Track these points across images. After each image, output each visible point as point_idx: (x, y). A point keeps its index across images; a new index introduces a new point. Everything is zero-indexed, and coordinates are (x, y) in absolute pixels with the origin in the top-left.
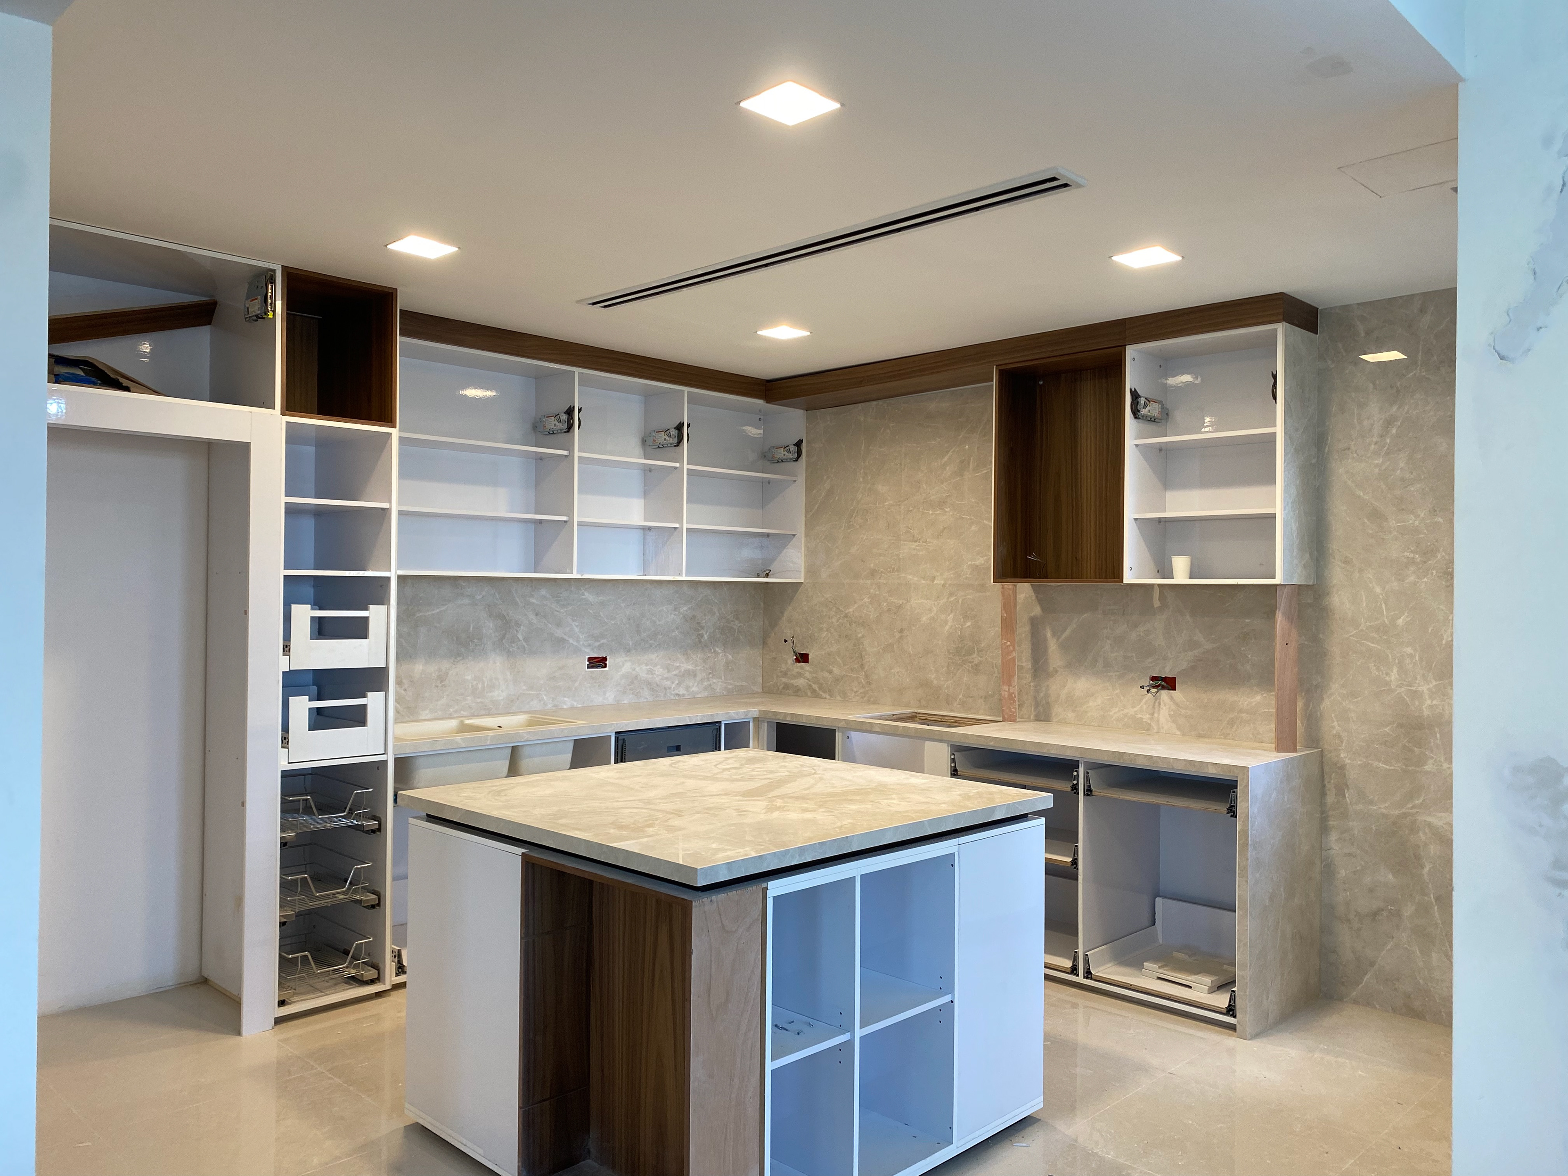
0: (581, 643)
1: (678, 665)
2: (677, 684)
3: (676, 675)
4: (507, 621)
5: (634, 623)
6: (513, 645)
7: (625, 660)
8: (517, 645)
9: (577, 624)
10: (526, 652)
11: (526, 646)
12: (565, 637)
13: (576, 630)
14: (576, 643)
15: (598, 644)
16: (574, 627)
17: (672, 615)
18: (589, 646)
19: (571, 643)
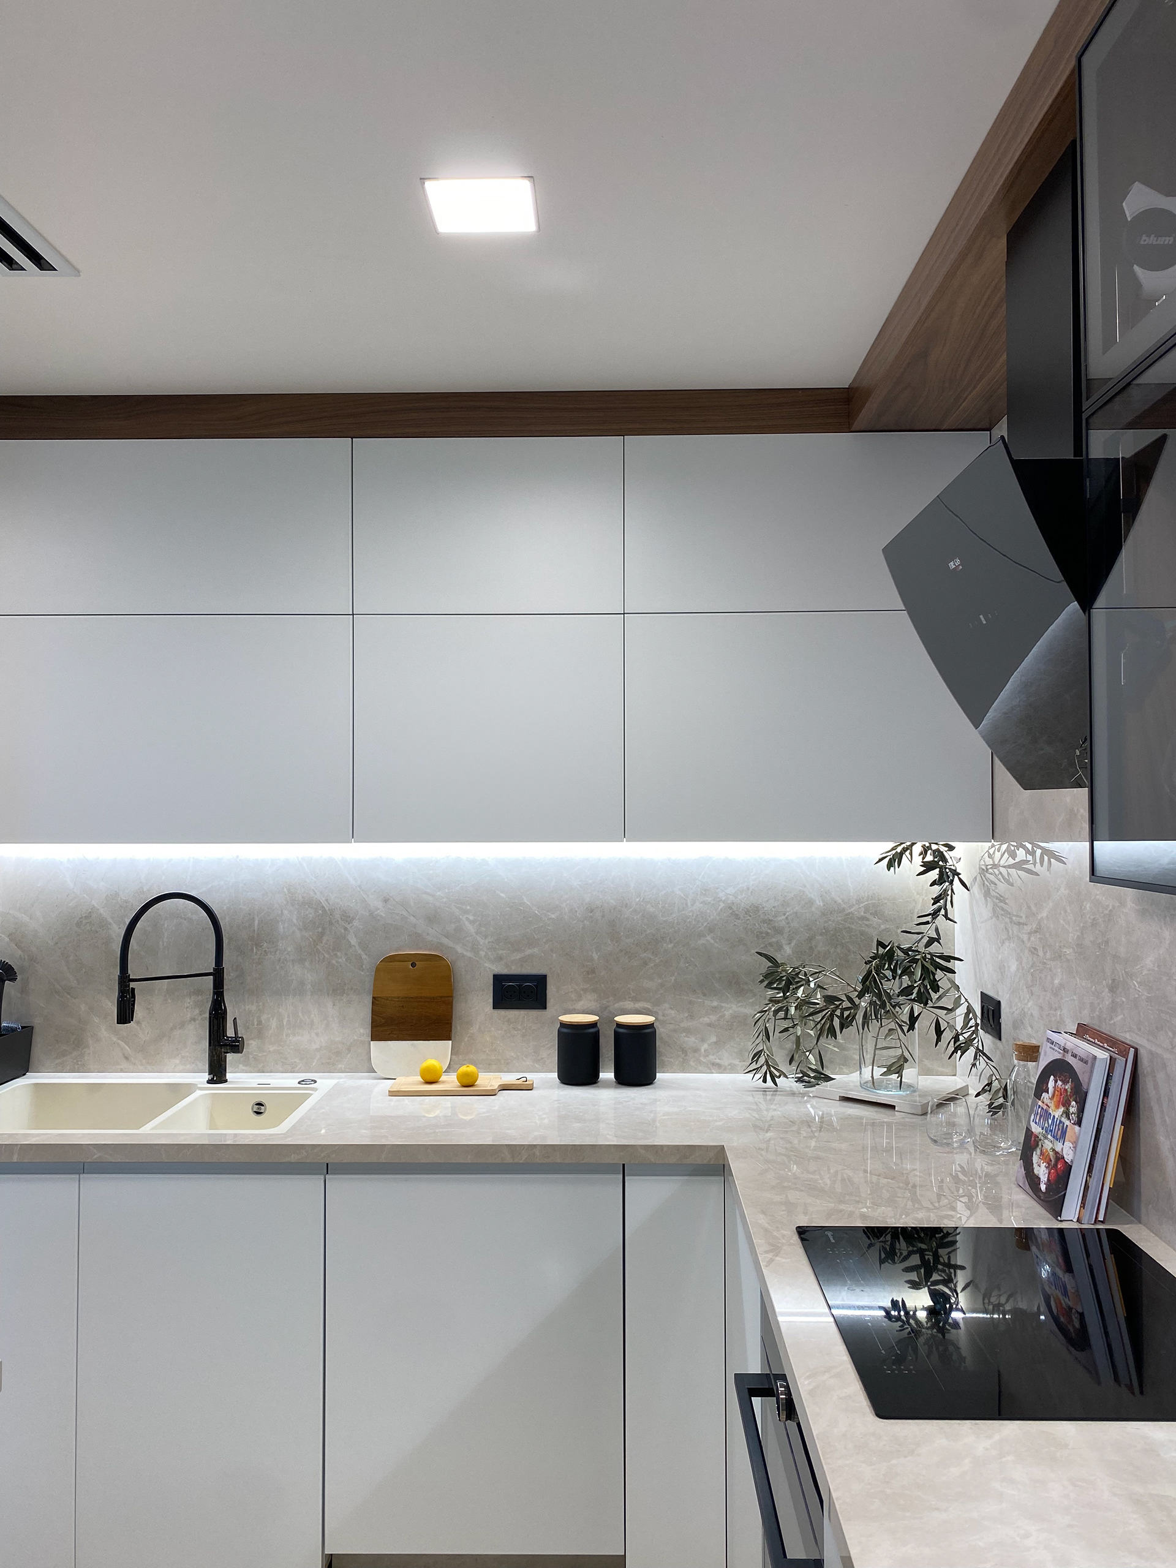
0: (482, 953)
4: (324, 910)
5: (603, 916)
6: (339, 954)
7: (583, 990)
8: (346, 954)
9: (471, 918)
10: (364, 966)
11: (364, 956)
12: (445, 941)
13: (471, 929)
14: (468, 954)
15: (519, 956)
16: (466, 923)
17: (697, 903)
18: (500, 958)
19: (459, 952)
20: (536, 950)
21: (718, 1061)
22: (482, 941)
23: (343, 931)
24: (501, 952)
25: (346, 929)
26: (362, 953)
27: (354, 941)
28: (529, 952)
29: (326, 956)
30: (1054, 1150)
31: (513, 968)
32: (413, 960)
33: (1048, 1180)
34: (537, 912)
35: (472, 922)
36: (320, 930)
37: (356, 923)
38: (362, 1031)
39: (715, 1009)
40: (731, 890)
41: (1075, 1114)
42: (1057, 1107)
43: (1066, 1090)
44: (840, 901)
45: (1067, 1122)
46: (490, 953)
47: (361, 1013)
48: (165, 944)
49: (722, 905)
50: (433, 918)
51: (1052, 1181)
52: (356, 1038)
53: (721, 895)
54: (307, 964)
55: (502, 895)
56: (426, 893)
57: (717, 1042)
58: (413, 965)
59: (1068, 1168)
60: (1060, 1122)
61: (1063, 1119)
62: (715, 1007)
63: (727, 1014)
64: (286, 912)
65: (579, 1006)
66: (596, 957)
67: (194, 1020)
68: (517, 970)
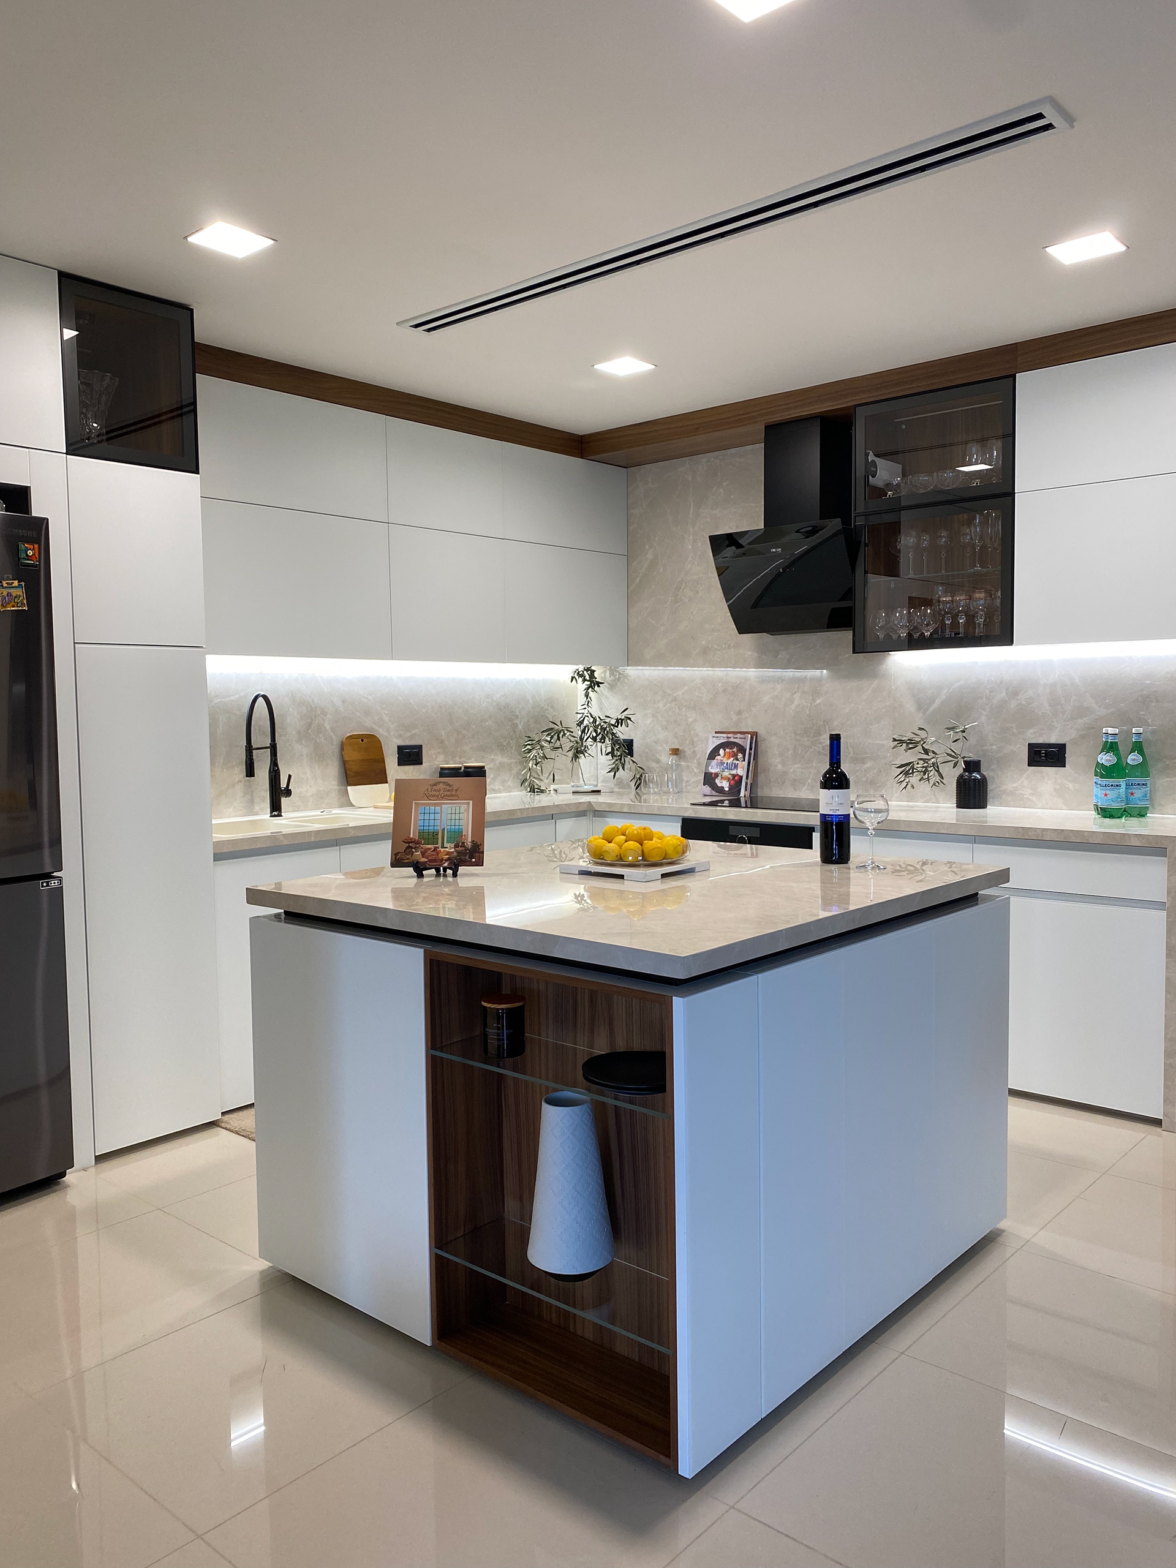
4: (312, 708)
5: (446, 711)
6: (320, 735)
8: (324, 736)
9: (386, 712)
10: (334, 743)
11: (334, 737)
12: (375, 727)
13: (386, 719)
14: (386, 734)
15: (409, 734)
16: (384, 715)
17: (485, 703)
18: (400, 736)
19: (381, 733)
20: (416, 731)
22: (392, 726)
24: (401, 732)
26: (332, 734)
28: (413, 732)
29: (314, 737)
30: (731, 774)
31: (407, 741)
32: (362, 737)
34: (416, 708)
35: (387, 714)
36: (310, 720)
37: (328, 716)
38: (334, 783)
39: (493, 760)
40: (498, 696)
42: (729, 758)
43: (734, 751)
45: (737, 762)
46: (394, 733)
47: (333, 769)
49: (495, 704)
50: (367, 713)
51: (733, 785)
52: (336, 785)
53: (494, 698)
54: (303, 741)
55: (400, 698)
56: (363, 697)
58: (362, 741)
59: (742, 777)
60: (733, 763)
64: (291, 709)
66: (443, 733)
67: (241, 782)
68: (408, 743)
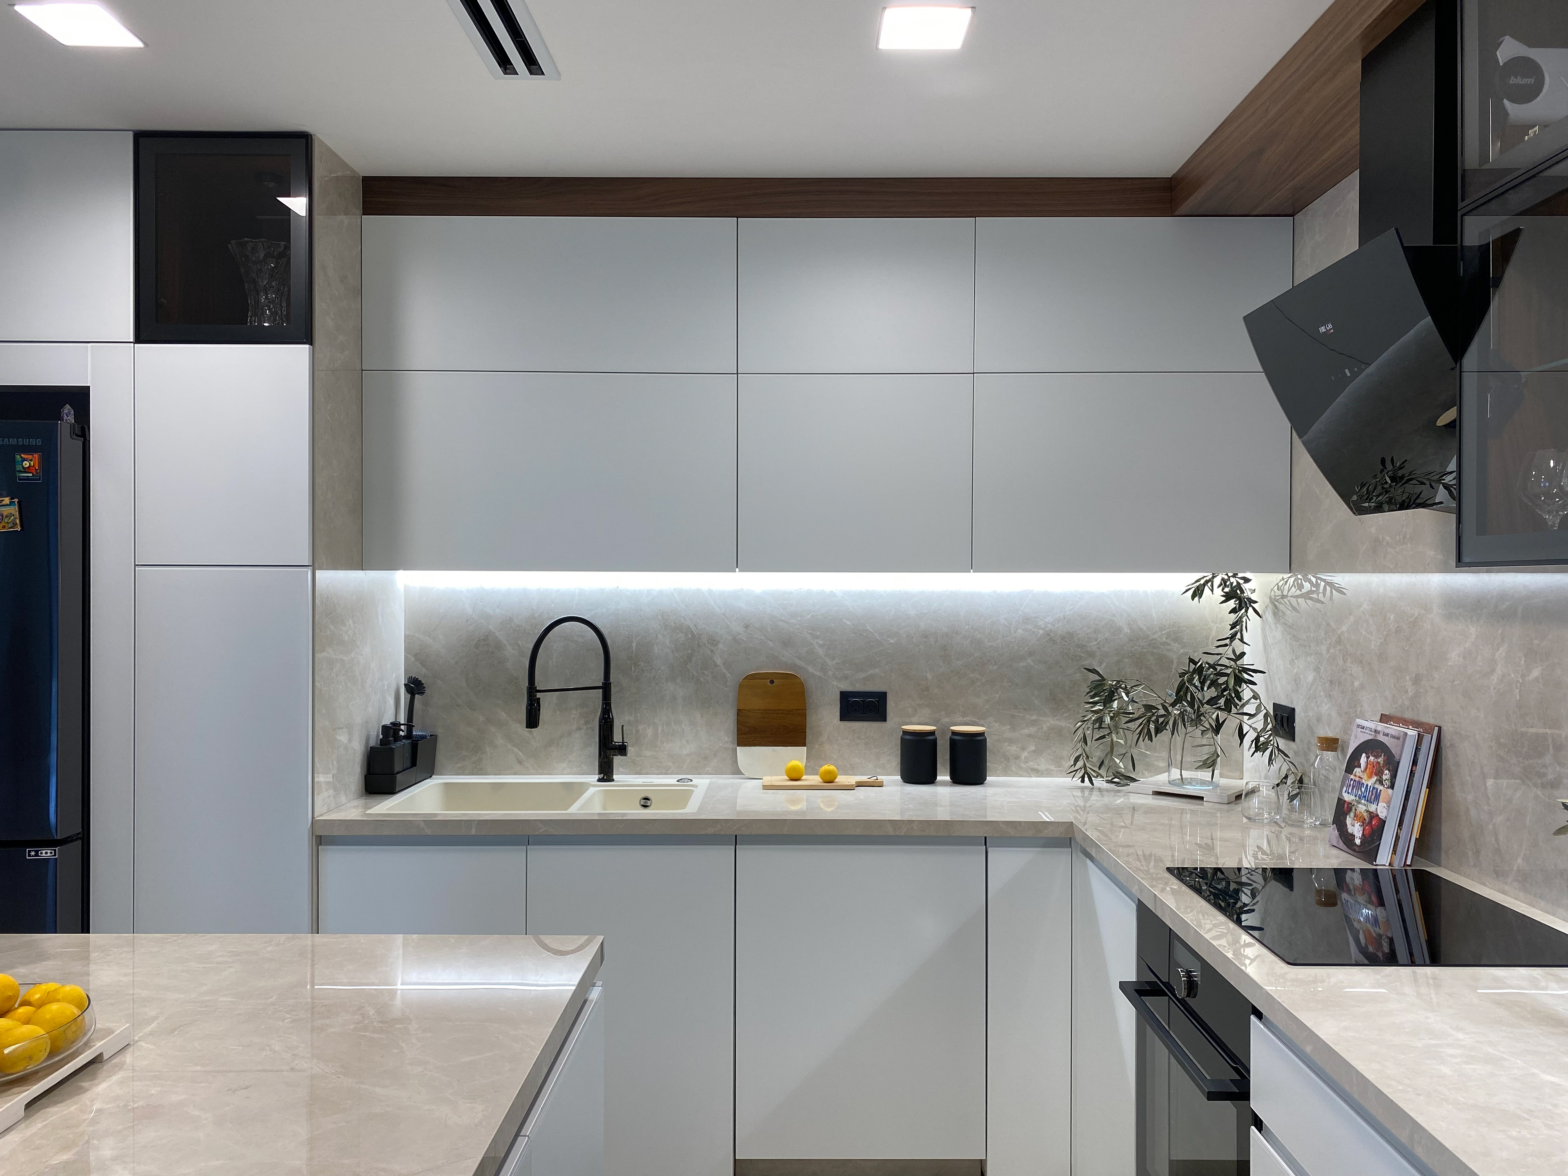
0: (830, 673)
1: (1034, 717)
2: (1034, 751)
3: (1029, 736)
4: (693, 635)
5: (936, 641)
6: (706, 672)
7: (918, 705)
8: (713, 673)
9: (821, 642)
10: (728, 684)
11: (728, 675)
12: (799, 663)
13: (820, 651)
14: (818, 673)
15: (862, 675)
16: (817, 647)
17: (1020, 631)
18: (846, 678)
19: (810, 672)
20: (877, 671)
21: (1036, 767)
22: (830, 663)
23: (709, 652)
24: (847, 672)
25: (712, 651)
26: (727, 672)
27: (719, 661)
28: (871, 672)
29: (694, 673)
30: (1367, 811)
31: (857, 685)
32: (772, 678)
33: (1363, 835)
34: (878, 638)
35: (821, 646)
36: (690, 651)
37: (721, 646)
38: (726, 739)
39: (1034, 723)
40: (1049, 619)
41: (1388, 780)
42: (1370, 777)
43: (1379, 763)
44: (1145, 629)
45: (1380, 788)
46: (837, 673)
47: (727, 723)
48: (554, 664)
49: (1041, 632)
50: (787, 642)
51: (1367, 836)
52: (721, 745)
53: (1041, 623)
54: (679, 680)
55: (848, 622)
56: (781, 620)
57: (1035, 750)
58: (772, 682)
59: (1383, 823)
60: (1374, 788)
61: (1376, 786)
62: (1034, 721)
63: (1045, 727)
64: (660, 636)
65: (914, 719)
66: (929, 676)
67: (579, 729)
68: (859, 687)
